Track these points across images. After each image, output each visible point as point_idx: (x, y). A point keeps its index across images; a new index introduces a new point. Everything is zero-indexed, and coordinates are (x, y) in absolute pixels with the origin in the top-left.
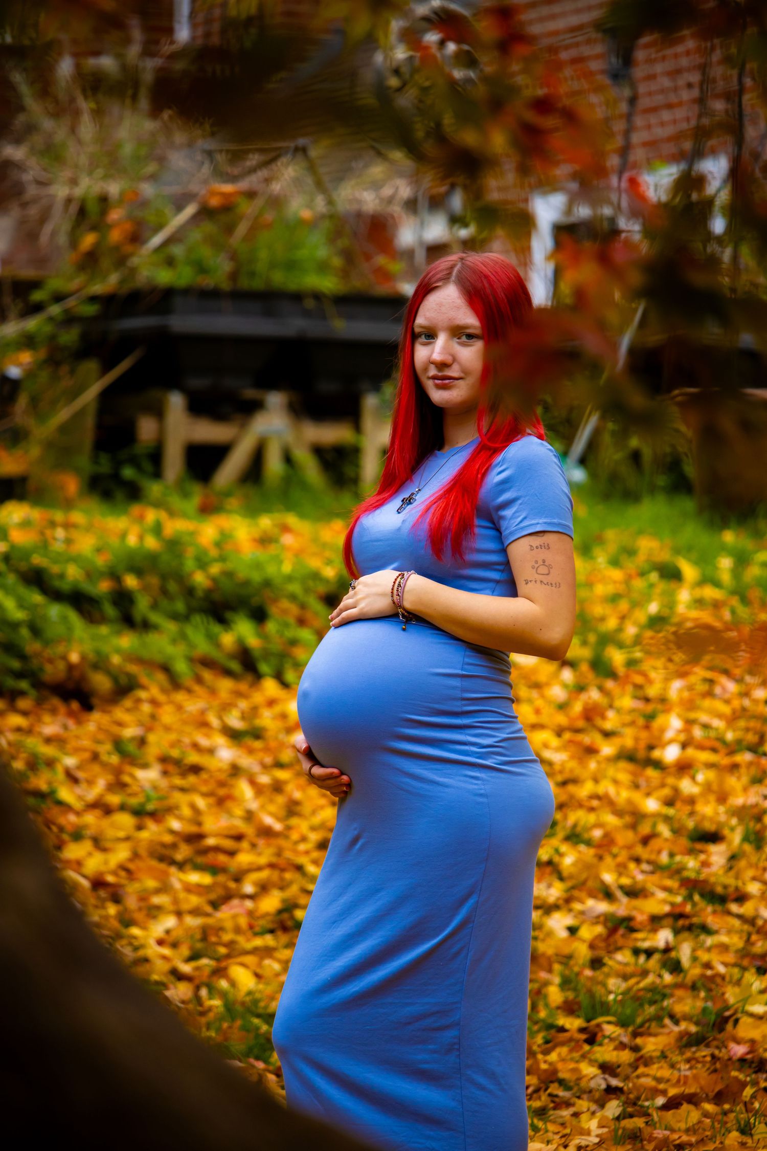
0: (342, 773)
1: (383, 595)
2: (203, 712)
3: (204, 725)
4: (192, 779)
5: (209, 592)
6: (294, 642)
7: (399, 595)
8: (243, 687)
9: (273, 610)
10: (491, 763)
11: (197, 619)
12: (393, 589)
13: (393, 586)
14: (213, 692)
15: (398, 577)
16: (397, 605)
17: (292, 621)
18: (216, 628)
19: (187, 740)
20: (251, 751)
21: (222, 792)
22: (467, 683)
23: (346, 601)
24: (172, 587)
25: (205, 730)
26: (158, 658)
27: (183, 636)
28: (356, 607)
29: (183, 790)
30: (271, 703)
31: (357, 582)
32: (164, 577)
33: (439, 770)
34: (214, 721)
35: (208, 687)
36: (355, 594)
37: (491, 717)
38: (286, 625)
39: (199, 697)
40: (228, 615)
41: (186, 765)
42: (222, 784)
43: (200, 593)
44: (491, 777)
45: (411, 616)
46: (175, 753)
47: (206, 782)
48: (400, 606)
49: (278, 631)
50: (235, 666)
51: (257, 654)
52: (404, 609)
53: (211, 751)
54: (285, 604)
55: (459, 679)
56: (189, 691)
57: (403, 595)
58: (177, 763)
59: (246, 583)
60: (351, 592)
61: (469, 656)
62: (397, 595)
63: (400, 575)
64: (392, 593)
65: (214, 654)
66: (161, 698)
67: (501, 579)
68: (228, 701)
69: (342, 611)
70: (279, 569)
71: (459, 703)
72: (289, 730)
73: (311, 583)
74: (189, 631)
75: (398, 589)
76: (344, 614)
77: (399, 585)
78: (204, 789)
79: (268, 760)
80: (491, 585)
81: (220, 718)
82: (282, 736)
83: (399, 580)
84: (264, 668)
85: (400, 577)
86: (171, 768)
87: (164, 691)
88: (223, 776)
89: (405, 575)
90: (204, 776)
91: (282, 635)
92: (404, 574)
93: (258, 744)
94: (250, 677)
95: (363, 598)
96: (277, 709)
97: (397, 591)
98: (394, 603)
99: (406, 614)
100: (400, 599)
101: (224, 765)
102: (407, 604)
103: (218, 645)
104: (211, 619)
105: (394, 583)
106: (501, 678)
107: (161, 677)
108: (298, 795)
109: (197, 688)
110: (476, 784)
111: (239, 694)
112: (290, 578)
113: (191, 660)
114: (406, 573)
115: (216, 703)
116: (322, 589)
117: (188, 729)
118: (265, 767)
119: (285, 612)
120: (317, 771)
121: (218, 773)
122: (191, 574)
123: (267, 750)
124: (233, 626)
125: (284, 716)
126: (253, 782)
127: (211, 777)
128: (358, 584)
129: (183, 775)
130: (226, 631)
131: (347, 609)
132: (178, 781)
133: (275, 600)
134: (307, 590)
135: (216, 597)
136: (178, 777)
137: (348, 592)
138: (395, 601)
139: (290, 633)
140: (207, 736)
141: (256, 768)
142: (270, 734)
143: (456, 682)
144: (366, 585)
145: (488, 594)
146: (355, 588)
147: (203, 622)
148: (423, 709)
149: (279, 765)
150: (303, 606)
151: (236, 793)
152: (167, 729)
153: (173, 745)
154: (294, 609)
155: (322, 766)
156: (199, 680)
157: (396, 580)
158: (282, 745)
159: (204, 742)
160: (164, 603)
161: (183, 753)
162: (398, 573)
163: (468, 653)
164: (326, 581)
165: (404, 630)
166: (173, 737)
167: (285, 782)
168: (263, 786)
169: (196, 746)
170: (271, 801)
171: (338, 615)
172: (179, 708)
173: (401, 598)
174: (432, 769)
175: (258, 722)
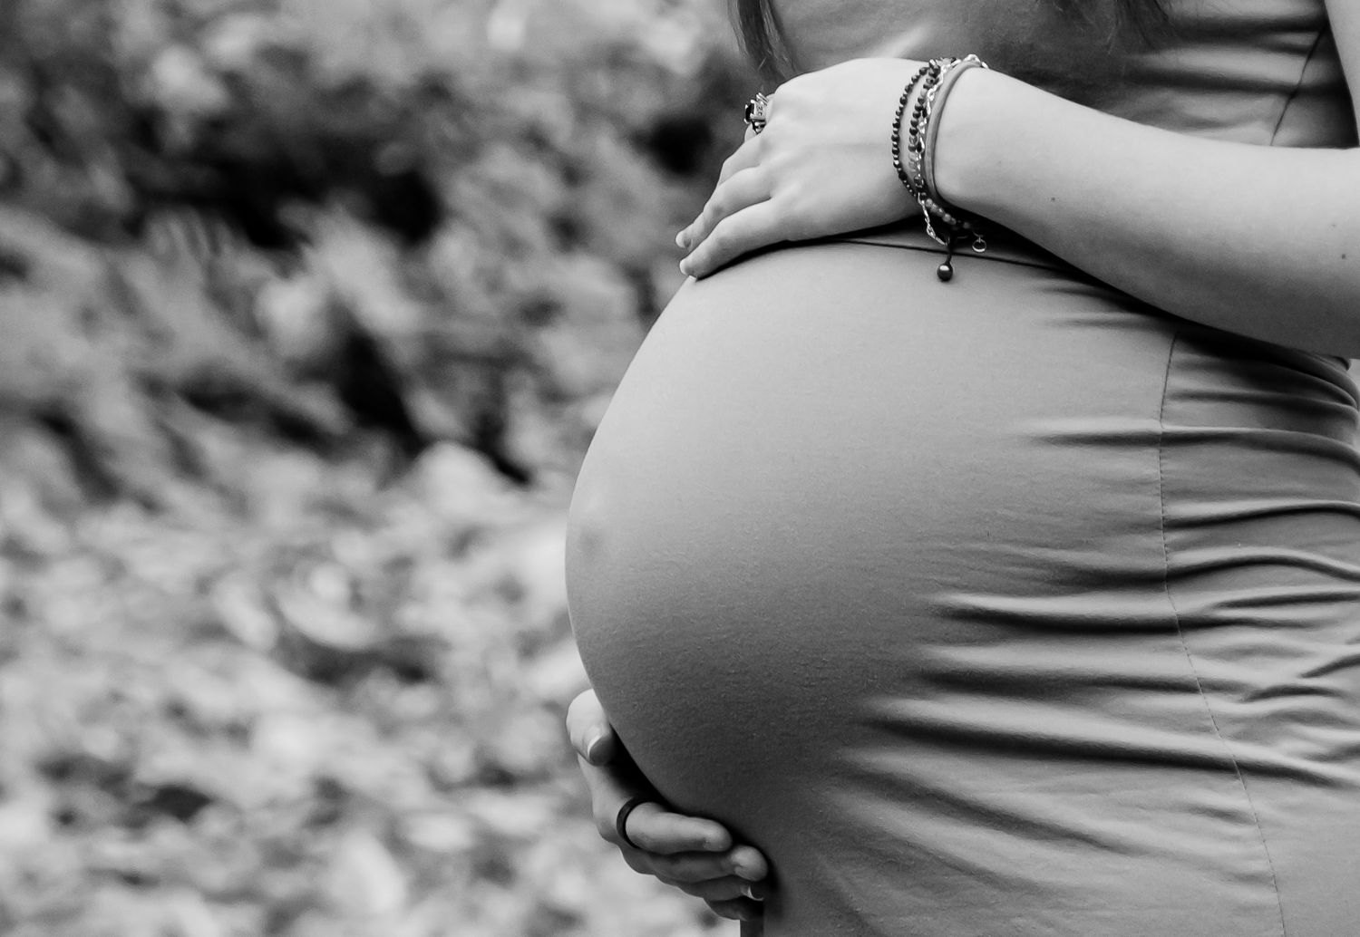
0: (738, 838)
1: (864, 148)
2: (204, 585)
3: (213, 631)
4: (168, 839)
5: (214, 125)
6: (541, 311)
7: (919, 148)
8: (354, 482)
9: (461, 190)
10: (1291, 754)
11: (171, 231)
12: (897, 125)
13: (901, 113)
14: (239, 504)
15: (916, 80)
16: (916, 185)
17: (531, 228)
18: (246, 266)
19: (145, 694)
20: (389, 729)
21: (283, 885)
22: (1181, 465)
23: (735, 175)
24: (75, 111)
25: (213, 653)
26: (32, 385)
27: (123, 298)
28: (768, 198)
29: (134, 880)
30: (462, 542)
31: (770, 104)
32: (41, 78)
33: (1094, 791)
34: (251, 622)
35: (222, 490)
36: (765, 148)
37: (1284, 584)
38: (514, 246)
39: (183, 527)
40: (293, 214)
41: (143, 787)
42: (283, 856)
43: (179, 133)
44: (1291, 809)
45: (966, 225)
46: (102, 744)
47: (221, 847)
48: (926, 188)
49: (480, 272)
50: (320, 406)
51: (404, 355)
52: (940, 199)
53: (239, 732)
54: (504, 164)
55: (1151, 454)
56: (150, 505)
57: (934, 150)
58: (113, 779)
59: (356, 90)
60: (751, 141)
61: (1187, 367)
62: (912, 149)
63: (923, 73)
64: (896, 139)
65: (243, 362)
66: (45, 534)
67: (1304, 82)
68: (300, 541)
69: (720, 214)
70: (480, 32)
71: (1158, 540)
72: (531, 647)
73: (602, 85)
74: (142, 273)
75: (915, 124)
76: (728, 228)
77: (921, 111)
78: (217, 875)
79: (457, 761)
80: (1268, 104)
81: (271, 606)
82: (506, 668)
83: (918, 90)
84: (430, 410)
85: (923, 81)
86: (87, 799)
87: (52, 507)
88: (285, 826)
89: (943, 71)
90: (213, 824)
91: (494, 284)
92: (937, 71)
93: (415, 701)
94: (379, 448)
95: (794, 164)
96: (485, 565)
97: (914, 132)
98: (903, 176)
99: (947, 217)
100: (922, 162)
101: (293, 785)
102: (950, 181)
103: (255, 330)
104: (224, 233)
105: (904, 102)
106: (1317, 438)
107: (41, 454)
108: (570, 890)
109: (178, 494)
110: (1235, 839)
111: (340, 513)
112: (520, 70)
113: (152, 387)
114: (944, 65)
115: (252, 548)
116: (643, 105)
117: (150, 650)
118: (440, 783)
119: (504, 194)
120: (649, 823)
121: (266, 816)
122: (141, 66)
123: (450, 719)
124: (309, 254)
125: (511, 592)
126: (396, 843)
127: (241, 828)
128: (775, 109)
129: (136, 823)
130: (285, 272)
131: (739, 205)
132: (116, 849)
133: (469, 151)
134: (586, 112)
135: (241, 143)
136: (119, 833)
137: (742, 142)
138: (908, 169)
139: (524, 278)
140: (224, 674)
141: (412, 793)
142: (456, 663)
143: (1144, 464)
144: (802, 111)
145: (1255, 142)
146: (763, 126)
147: (193, 241)
148: (1015, 569)
149: (499, 778)
150: (573, 173)
151: (336, 885)
152: (70, 651)
153: (93, 713)
154: (542, 185)
155: (668, 806)
156: (187, 463)
157: (909, 89)
158: (508, 700)
159: (211, 699)
160: (45, 173)
161: (131, 740)
162: (915, 67)
163: (1181, 356)
164: (660, 74)
165: (945, 277)
166: (94, 681)
167: (525, 842)
168: (441, 858)
169: (178, 712)
170: (472, 913)
171: (709, 229)
172: (115, 570)
173: (928, 159)
174: (1071, 789)
175: (414, 618)
